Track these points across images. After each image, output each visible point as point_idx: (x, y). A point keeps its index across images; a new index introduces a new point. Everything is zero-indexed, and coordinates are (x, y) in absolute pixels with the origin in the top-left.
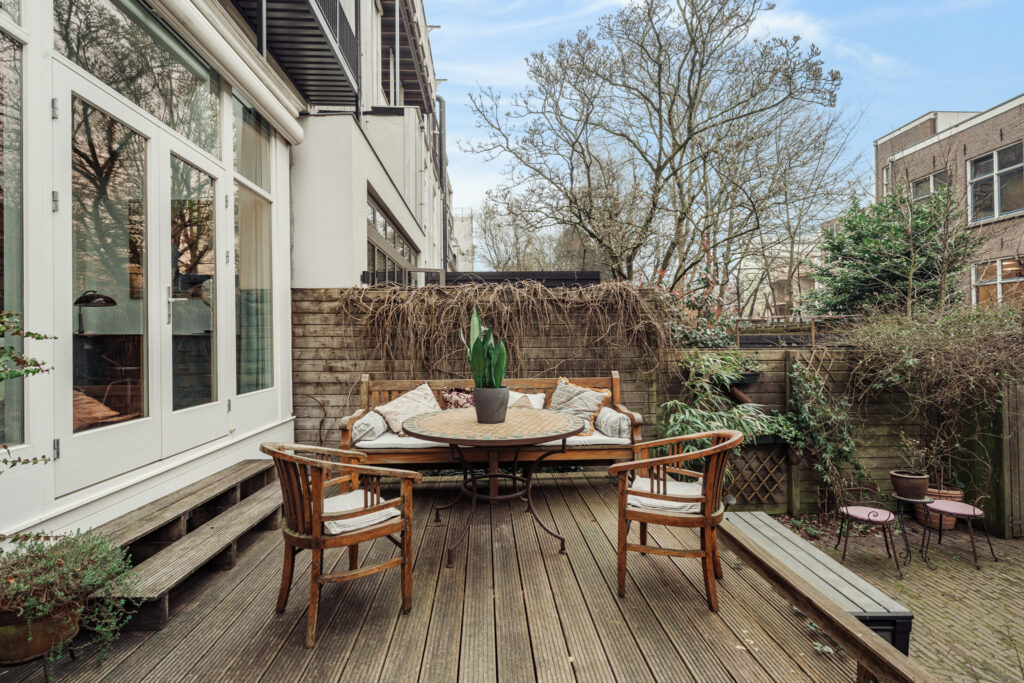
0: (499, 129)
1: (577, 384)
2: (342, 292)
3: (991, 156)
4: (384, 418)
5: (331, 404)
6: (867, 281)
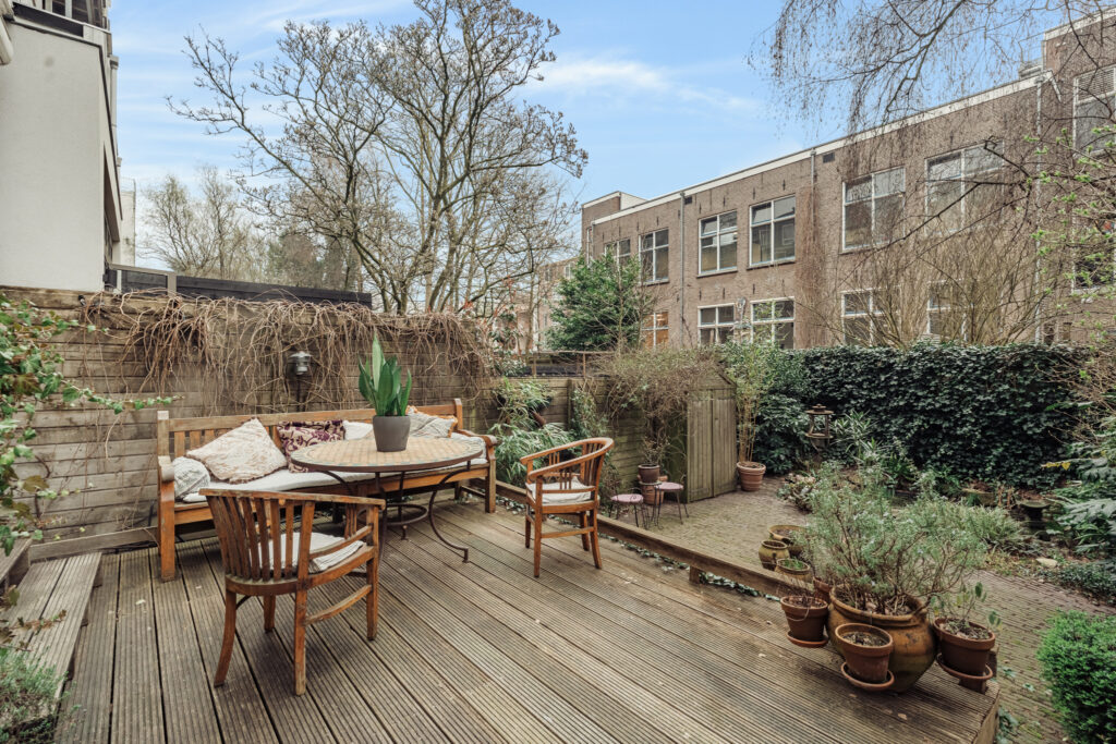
0: (233, 98)
1: (425, 412)
2: (80, 298)
3: (651, 235)
4: (204, 463)
5: (58, 458)
6: (592, 323)
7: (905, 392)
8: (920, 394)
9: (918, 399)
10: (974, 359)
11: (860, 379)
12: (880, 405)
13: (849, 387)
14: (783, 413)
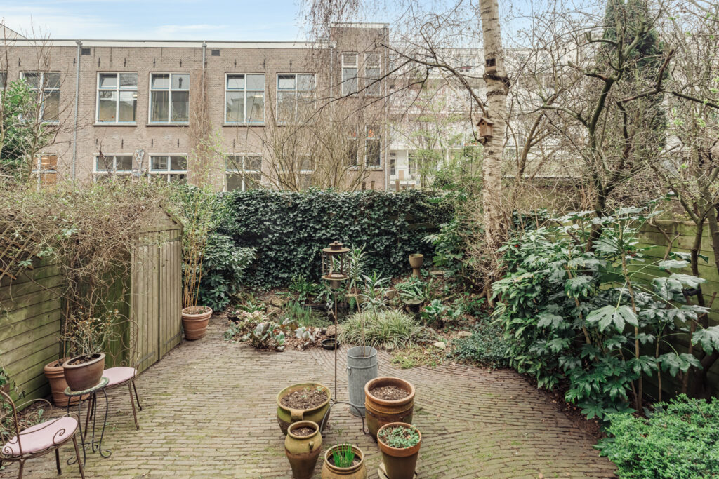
3: (38, 74)
7: (307, 226)
8: (317, 227)
9: (316, 231)
10: (348, 201)
11: (275, 217)
12: (289, 238)
13: (267, 223)
14: (223, 251)
